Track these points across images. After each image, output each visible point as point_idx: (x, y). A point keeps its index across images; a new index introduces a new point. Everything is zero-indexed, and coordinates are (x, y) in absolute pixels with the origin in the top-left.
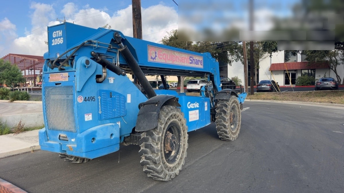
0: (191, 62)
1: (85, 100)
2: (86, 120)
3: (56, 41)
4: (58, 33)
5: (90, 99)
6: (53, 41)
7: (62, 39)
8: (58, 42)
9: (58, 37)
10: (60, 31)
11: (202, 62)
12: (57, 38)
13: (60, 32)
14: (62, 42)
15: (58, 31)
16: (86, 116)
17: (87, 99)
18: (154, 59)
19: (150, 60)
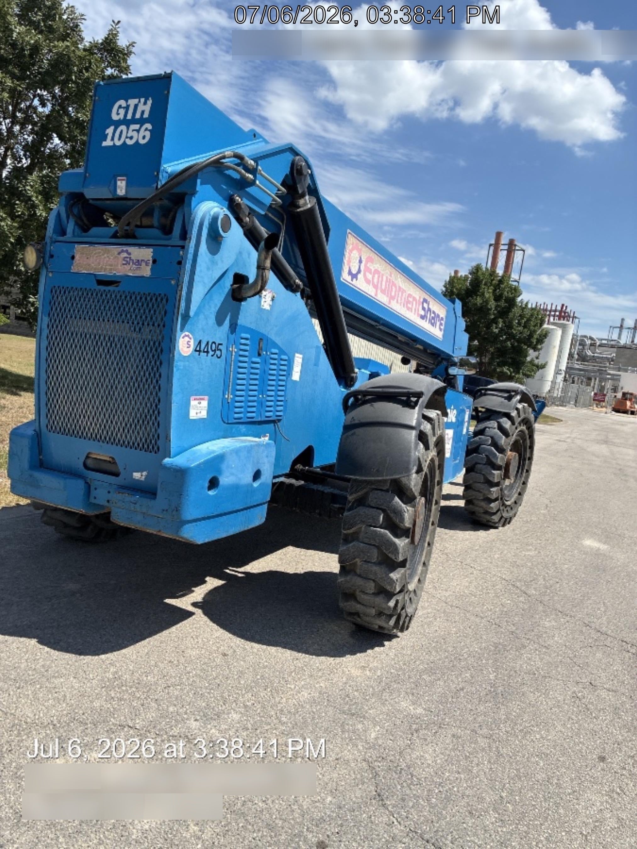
1: (198, 350)
2: (193, 415)
3: (121, 132)
4: (136, 106)
5: (210, 350)
6: (110, 131)
7: (146, 129)
8: (131, 138)
9: (134, 121)
10: (143, 100)
11: (443, 322)
12: (127, 122)
13: (145, 103)
14: (144, 137)
15: (136, 101)
16: (193, 403)
17: (203, 346)
18: (354, 276)
19: (345, 277)
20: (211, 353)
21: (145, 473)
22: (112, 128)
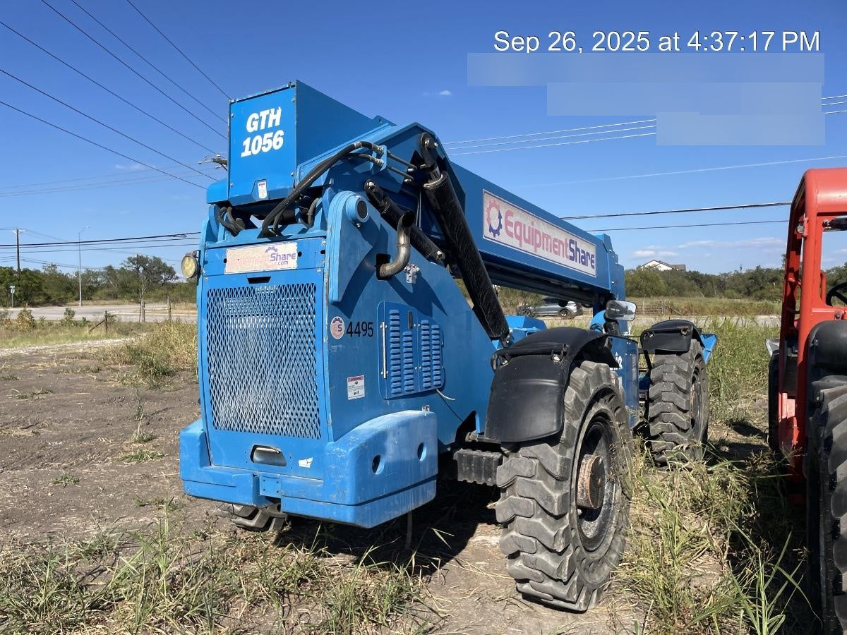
0: (572, 254)
1: (349, 332)
2: (351, 395)
3: (257, 141)
4: (268, 117)
5: (361, 330)
6: (247, 143)
8: (267, 145)
9: (267, 130)
10: (273, 110)
11: (594, 259)
12: (261, 133)
13: (275, 113)
14: (278, 143)
15: (267, 112)
16: (350, 384)
17: (354, 326)
18: (496, 232)
19: (487, 234)
20: (362, 333)
21: (310, 460)
22: (249, 139)
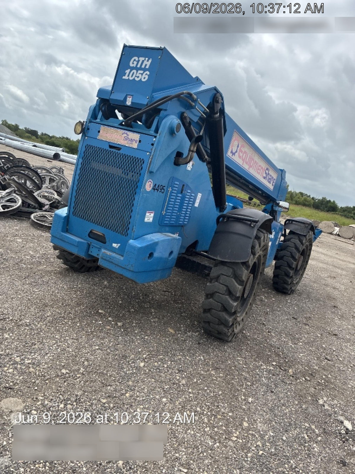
0: (265, 175)
1: (154, 189)
2: (146, 220)
3: (133, 73)
4: (143, 61)
6: (128, 71)
7: (146, 74)
8: (138, 77)
9: (140, 69)
11: (275, 181)
12: (137, 69)
13: (148, 61)
14: (144, 78)
15: (143, 59)
16: (147, 214)
17: (157, 186)
18: (234, 154)
19: (229, 154)
20: (160, 190)
21: (119, 245)
